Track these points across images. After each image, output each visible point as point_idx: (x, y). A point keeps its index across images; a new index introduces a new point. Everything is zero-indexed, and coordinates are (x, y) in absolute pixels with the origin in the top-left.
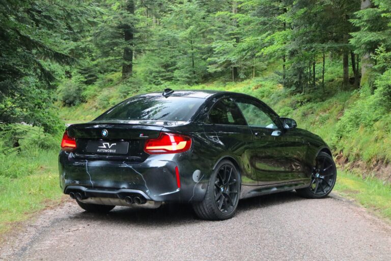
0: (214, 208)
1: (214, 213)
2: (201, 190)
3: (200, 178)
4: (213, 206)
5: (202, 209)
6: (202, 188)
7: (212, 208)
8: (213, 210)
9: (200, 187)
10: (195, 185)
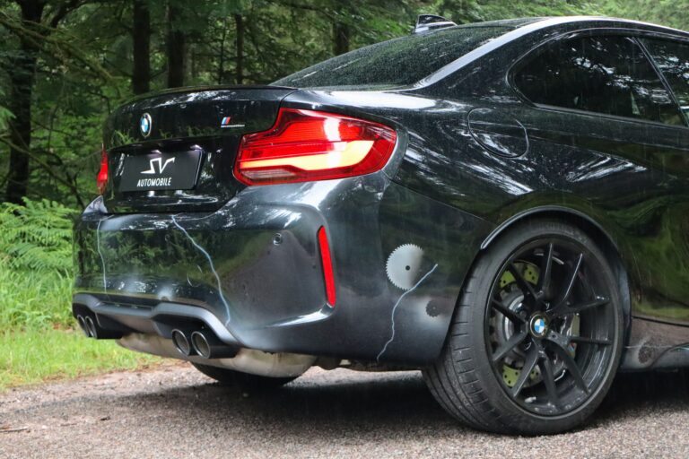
0: (484, 389)
1: (487, 406)
2: (427, 319)
3: (421, 275)
4: (479, 381)
5: (449, 390)
6: (431, 311)
7: (476, 389)
8: (481, 397)
9: (421, 306)
10: (399, 301)
